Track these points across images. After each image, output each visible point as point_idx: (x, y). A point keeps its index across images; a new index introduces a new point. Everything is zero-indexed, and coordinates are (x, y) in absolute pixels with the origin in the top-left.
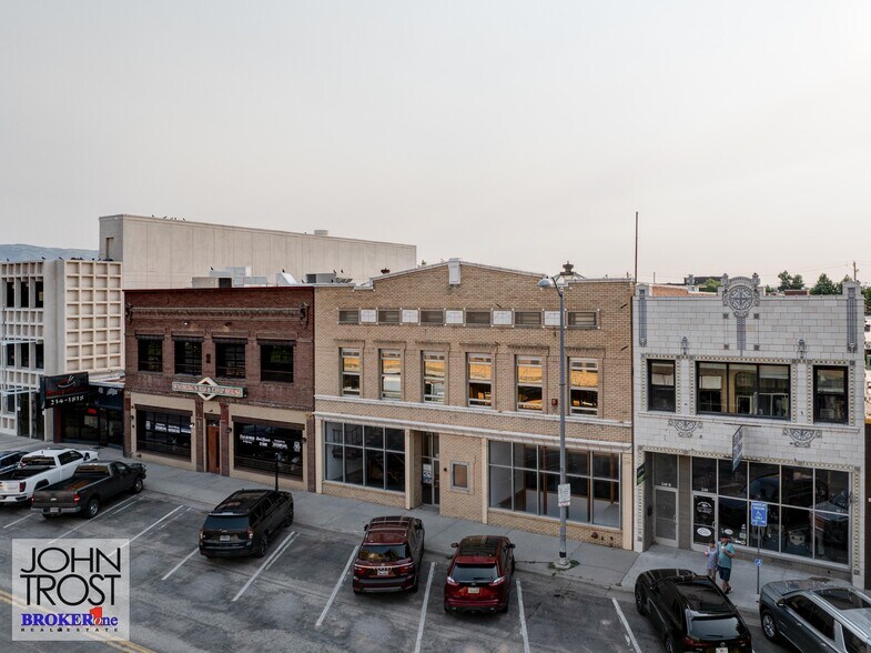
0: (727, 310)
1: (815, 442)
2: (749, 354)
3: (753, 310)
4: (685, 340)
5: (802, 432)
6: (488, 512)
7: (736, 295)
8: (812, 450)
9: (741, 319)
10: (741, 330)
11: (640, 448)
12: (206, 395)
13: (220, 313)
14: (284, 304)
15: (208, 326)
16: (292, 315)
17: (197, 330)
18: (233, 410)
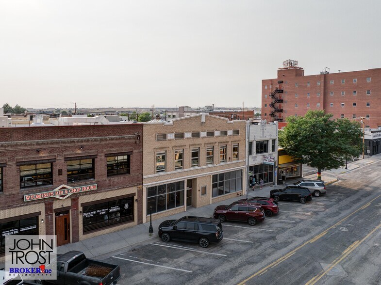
0: (261, 128)
2: (264, 139)
3: (265, 128)
4: (255, 136)
5: (270, 154)
6: (212, 200)
7: (262, 124)
9: (263, 130)
10: (263, 133)
11: (248, 166)
12: (63, 196)
13: (73, 142)
14: (124, 133)
15: (59, 151)
16: (130, 139)
17: (47, 155)
18: (83, 200)
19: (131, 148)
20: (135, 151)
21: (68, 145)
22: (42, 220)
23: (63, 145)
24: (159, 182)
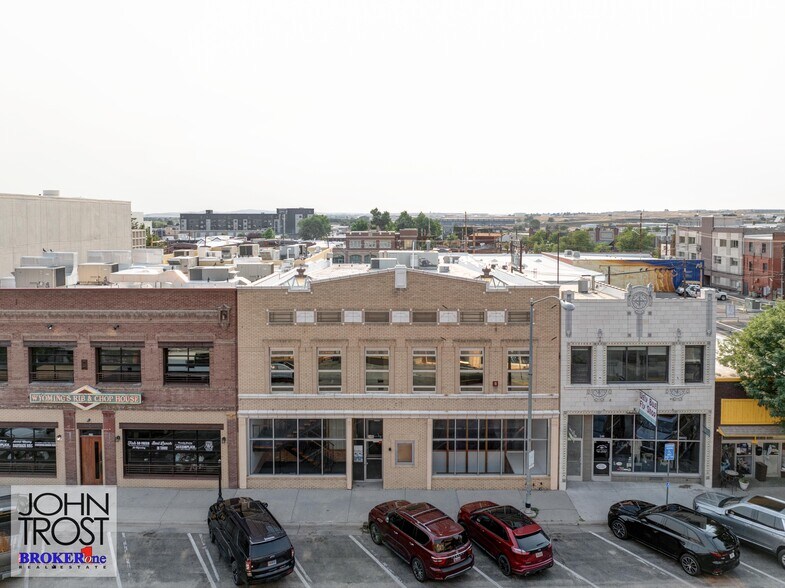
0: (631, 309)
1: (685, 397)
2: (645, 341)
3: (648, 309)
4: (600, 332)
5: (677, 390)
6: (433, 479)
7: (636, 298)
8: (684, 402)
9: (640, 315)
10: (640, 322)
11: (565, 413)
12: (85, 405)
13: (103, 316)
14: (196, 306)
15: (83, 329)
16: (208, 317)
17: (65, 334)
18: (121, 417)
19: (210, 334)
20: (220, 341)
21: (95, 320)
22: (60, 436)
23: (88, 320)
24: (275, 412)
